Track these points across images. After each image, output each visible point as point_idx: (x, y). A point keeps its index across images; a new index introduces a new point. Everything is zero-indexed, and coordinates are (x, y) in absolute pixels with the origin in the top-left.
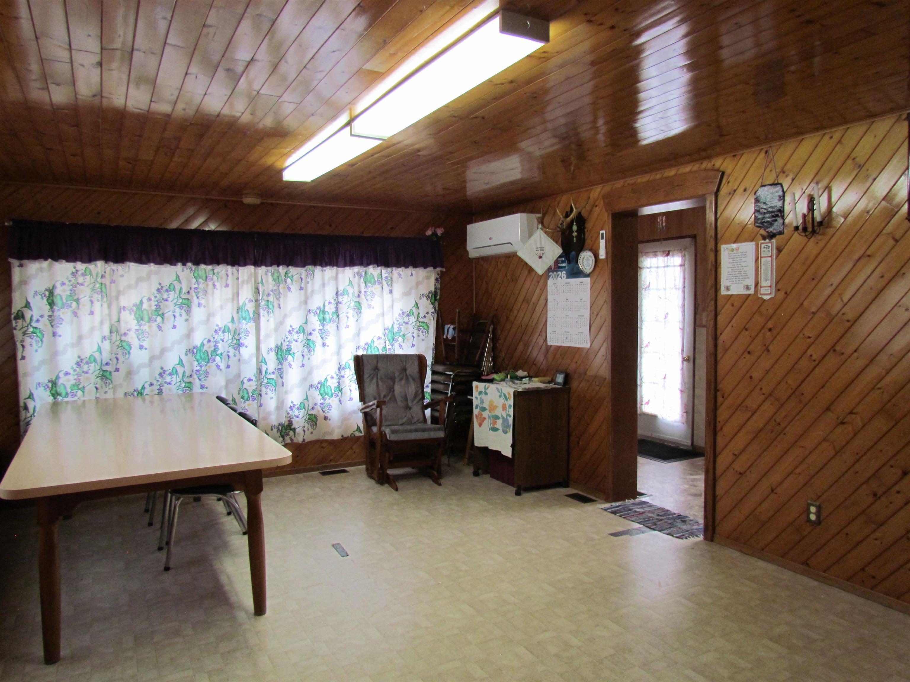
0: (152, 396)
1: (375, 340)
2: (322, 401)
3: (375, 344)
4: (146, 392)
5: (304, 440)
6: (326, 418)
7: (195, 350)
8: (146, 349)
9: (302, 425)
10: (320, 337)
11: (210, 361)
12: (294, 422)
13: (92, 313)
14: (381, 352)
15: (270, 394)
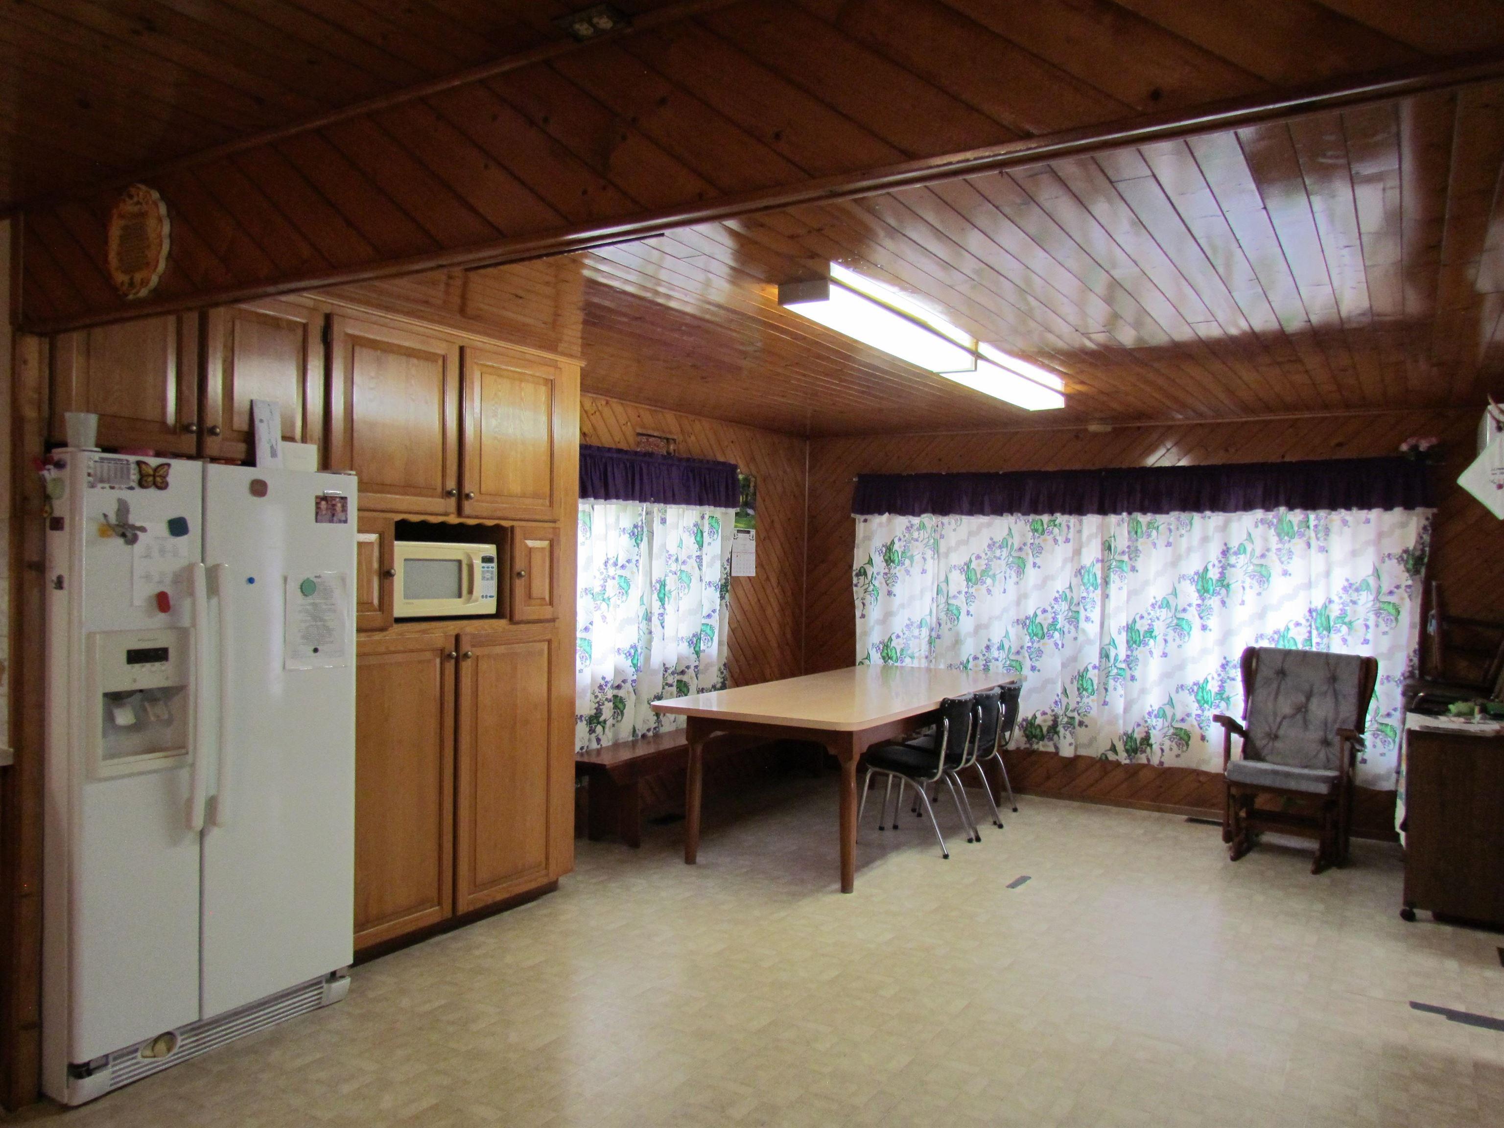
0: (976, 672)
1: (1291, 626)
2: (1199, 712)
3: (1291, 634)
4: (970, 666)
5: (1161, 763)
6: (1203, 738)
7: (1028, 622)
8: (972, 615)
9: (1159, 741)
10: (1197, 616)
11: (1046, 637)
12: (1152, 736)
13: (924, 571)
14: (1300, 647)
15: (1121, 691)
